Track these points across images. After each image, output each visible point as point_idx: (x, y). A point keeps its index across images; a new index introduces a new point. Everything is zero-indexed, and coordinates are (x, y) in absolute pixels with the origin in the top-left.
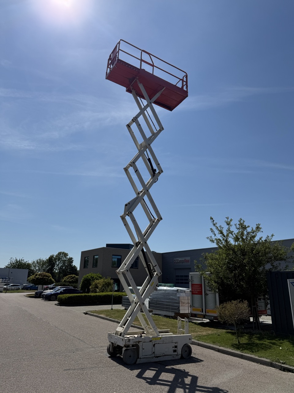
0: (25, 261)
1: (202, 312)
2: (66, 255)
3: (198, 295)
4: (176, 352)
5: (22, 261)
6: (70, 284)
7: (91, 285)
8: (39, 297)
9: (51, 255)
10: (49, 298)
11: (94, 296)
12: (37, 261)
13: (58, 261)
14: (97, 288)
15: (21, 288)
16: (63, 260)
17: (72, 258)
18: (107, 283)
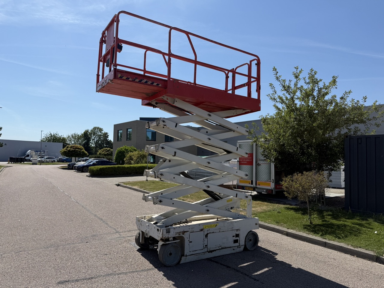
0: (60, 135)
1: (252, 184)
2: (101, 130)
3: (248, 166)
4: (237, 242)
5: (56, 135)
6: (104, 157)
7: (125, 157)
8: (72, 169)
9: (86, 129)
10: (81, 169)
11: (128, 168)
12: (72, 135)
13: (94, 136)
14: (132, 159)
15: (56, 161)
16: (98, 135)
17: (107, 133)
18: (141, 155)
